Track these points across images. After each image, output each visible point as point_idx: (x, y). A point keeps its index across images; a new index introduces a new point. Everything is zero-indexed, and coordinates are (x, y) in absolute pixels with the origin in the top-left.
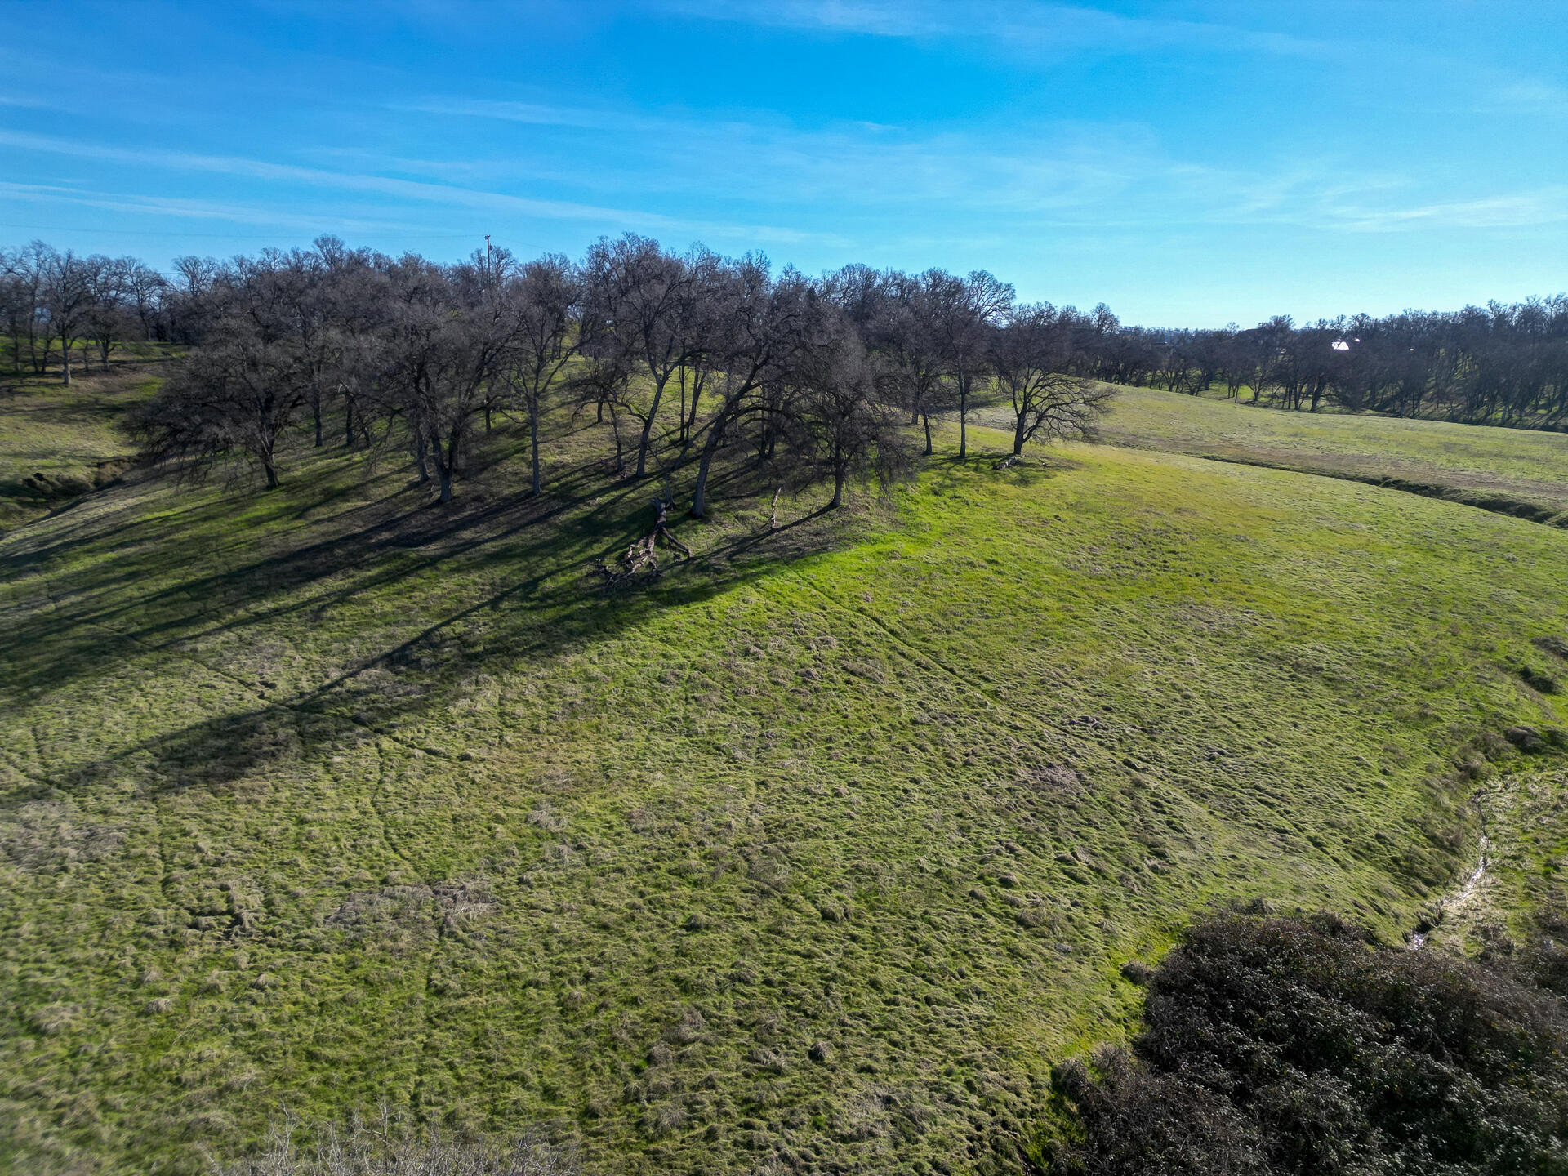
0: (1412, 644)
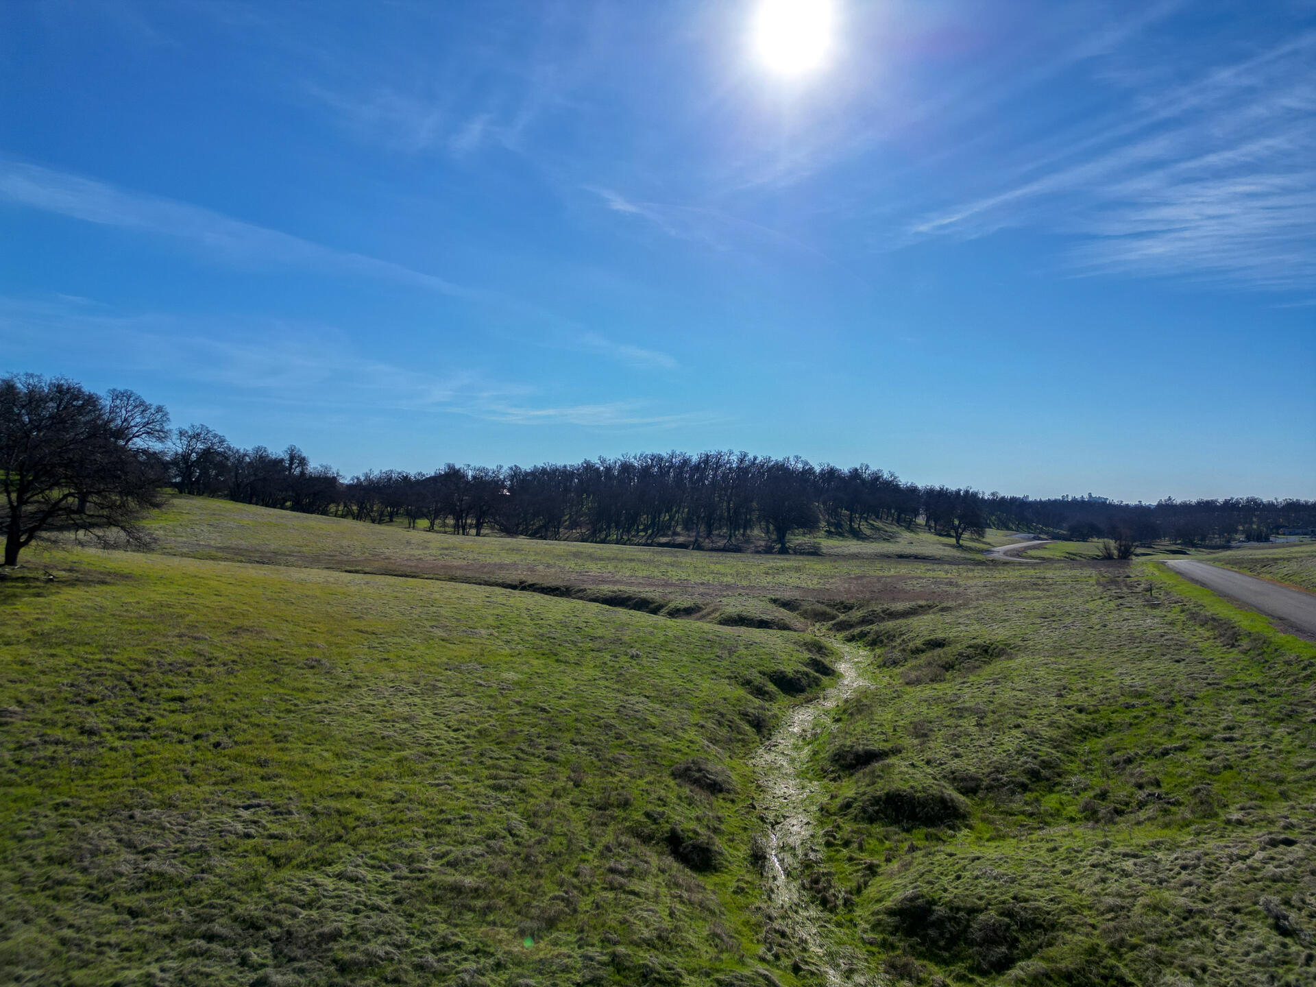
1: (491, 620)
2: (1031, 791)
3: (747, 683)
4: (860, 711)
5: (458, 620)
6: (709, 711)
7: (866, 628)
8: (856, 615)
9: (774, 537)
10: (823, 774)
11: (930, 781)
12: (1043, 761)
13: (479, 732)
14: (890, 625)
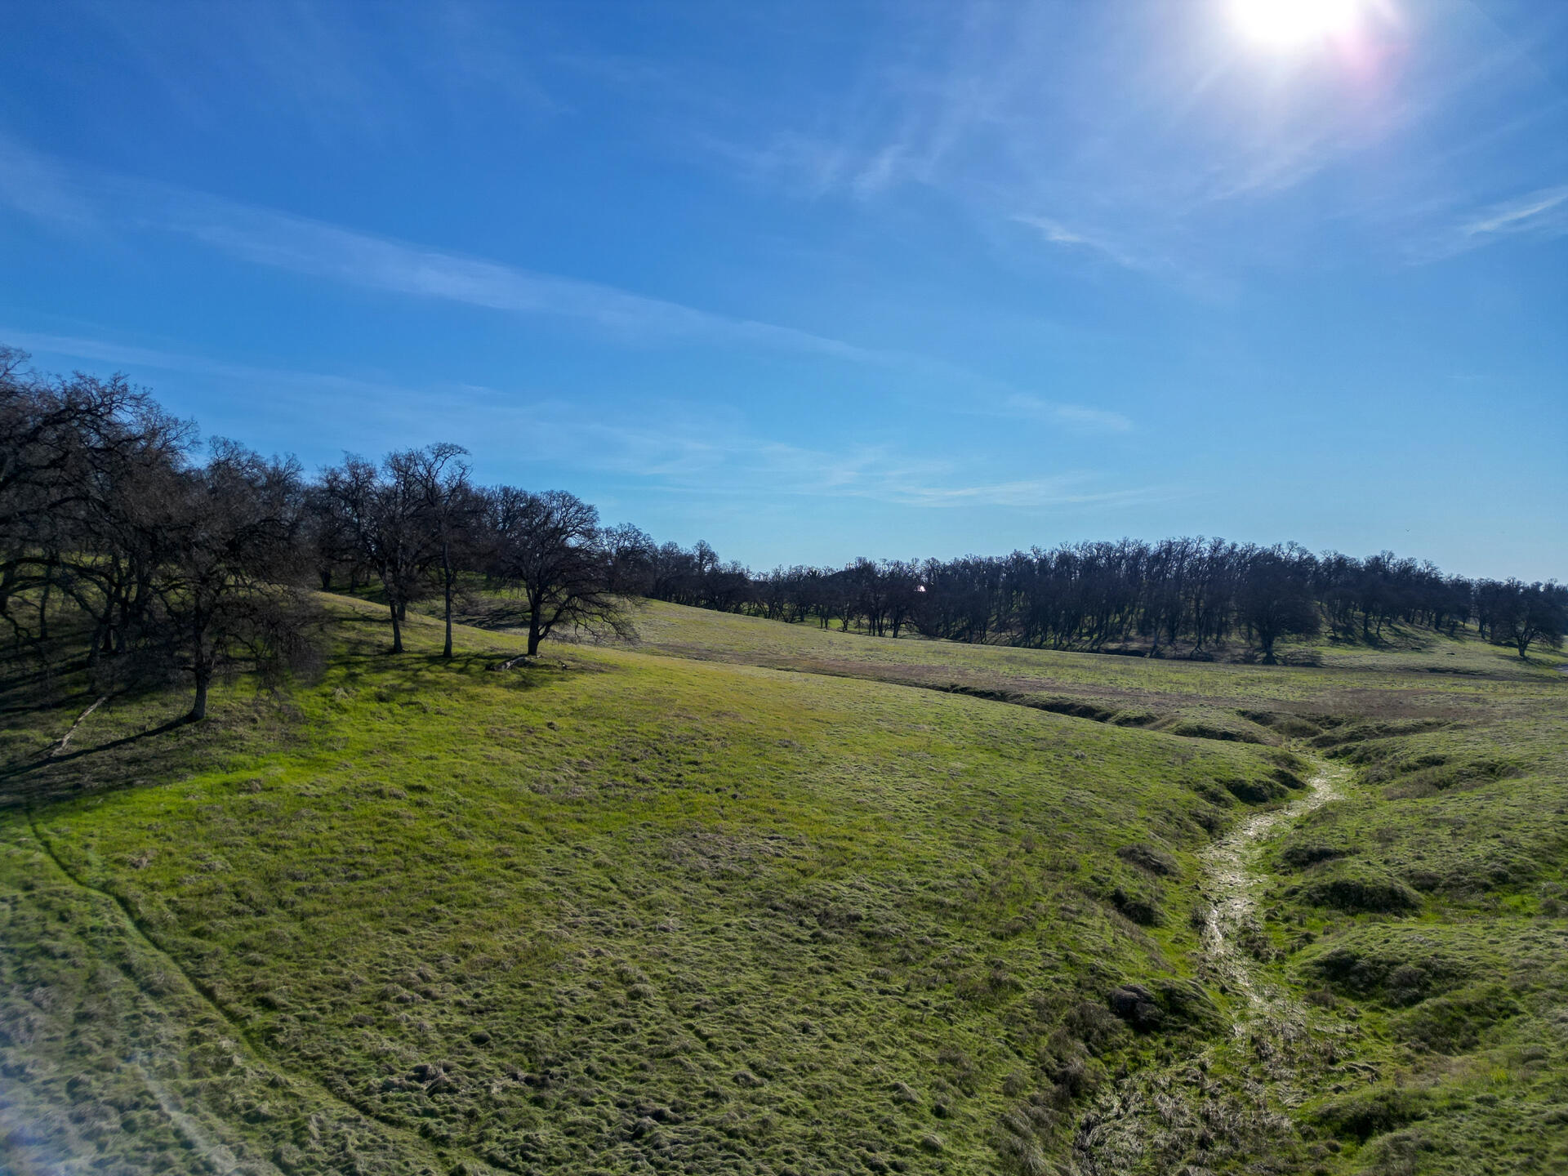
0: (978, 867)
1: (931, 718)
2: (1493, 891)
3: (1201, 789)
4: (1323, 818)
5: (901, 716)
6: (1155, 809)
7: (1353, 745)
8: (1343, 730)
9: (1258, 644)
10: (1275, 868)
11: (1384, 876)
12: (1514, 867)
13: (938, 805)
14: (1382, 742)
